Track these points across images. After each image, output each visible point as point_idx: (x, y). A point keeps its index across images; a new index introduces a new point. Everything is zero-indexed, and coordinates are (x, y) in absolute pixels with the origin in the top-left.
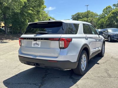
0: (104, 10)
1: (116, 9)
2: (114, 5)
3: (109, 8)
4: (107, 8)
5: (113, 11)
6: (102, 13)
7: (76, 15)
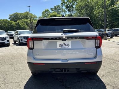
0: (43, 12)
1: (54, 13)
2: (51, 9)
3: (47, 11)
4: (45, 11)
5: (51, 14)
6: (41, 16)
7: (14, 14)
